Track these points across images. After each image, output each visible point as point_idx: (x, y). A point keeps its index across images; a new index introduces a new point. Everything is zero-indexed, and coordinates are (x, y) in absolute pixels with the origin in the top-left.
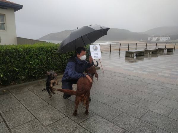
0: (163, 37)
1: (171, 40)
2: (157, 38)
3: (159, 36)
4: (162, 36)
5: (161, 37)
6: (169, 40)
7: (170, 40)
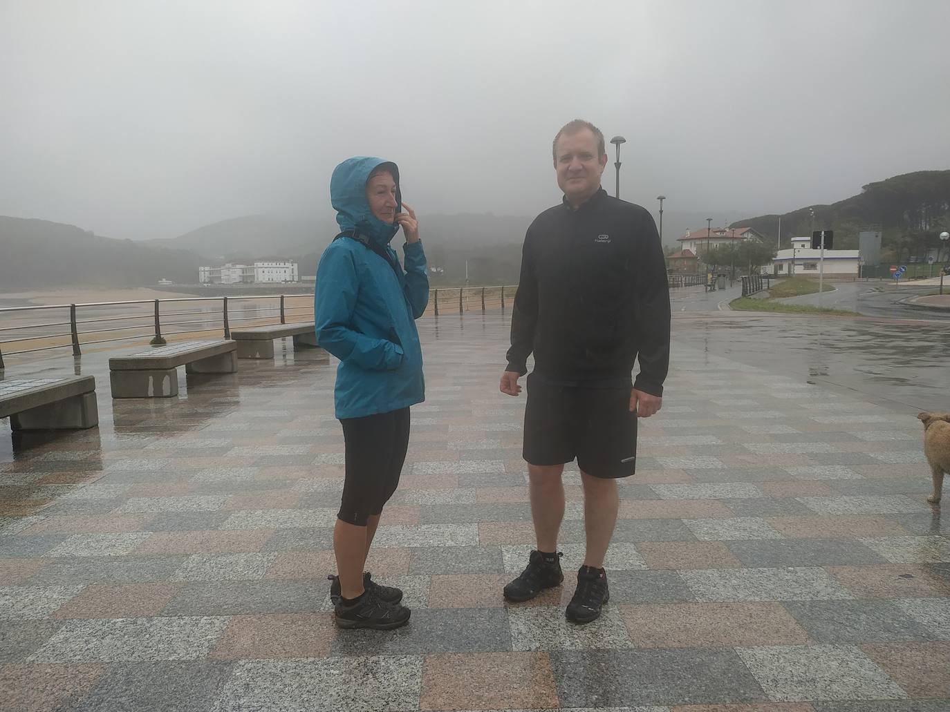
0: (266, 264)
1: (304, 278)
2: (244, 271)
3: (249, 262)
4: (260, 260)
5: (260, 264)
6: (296, 278)
7: (299, 276)
